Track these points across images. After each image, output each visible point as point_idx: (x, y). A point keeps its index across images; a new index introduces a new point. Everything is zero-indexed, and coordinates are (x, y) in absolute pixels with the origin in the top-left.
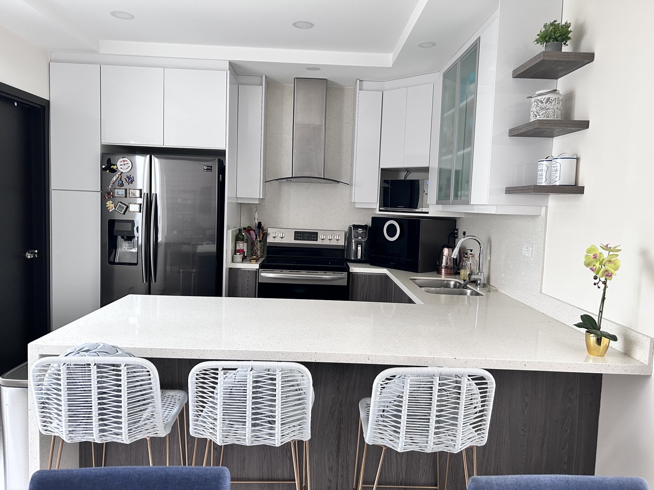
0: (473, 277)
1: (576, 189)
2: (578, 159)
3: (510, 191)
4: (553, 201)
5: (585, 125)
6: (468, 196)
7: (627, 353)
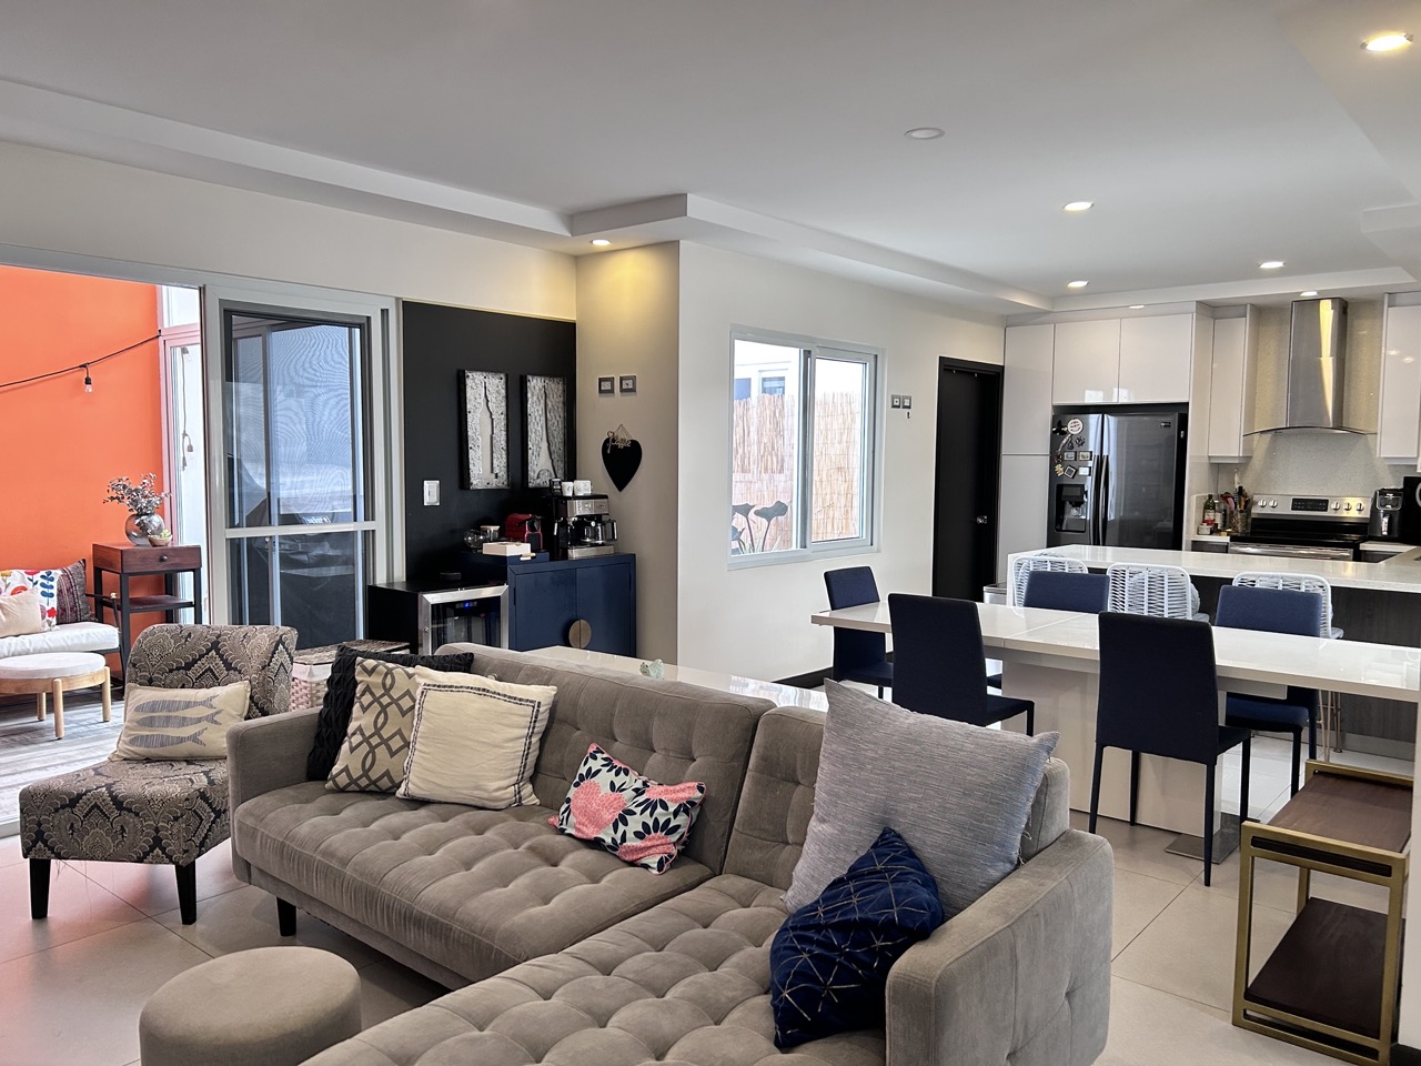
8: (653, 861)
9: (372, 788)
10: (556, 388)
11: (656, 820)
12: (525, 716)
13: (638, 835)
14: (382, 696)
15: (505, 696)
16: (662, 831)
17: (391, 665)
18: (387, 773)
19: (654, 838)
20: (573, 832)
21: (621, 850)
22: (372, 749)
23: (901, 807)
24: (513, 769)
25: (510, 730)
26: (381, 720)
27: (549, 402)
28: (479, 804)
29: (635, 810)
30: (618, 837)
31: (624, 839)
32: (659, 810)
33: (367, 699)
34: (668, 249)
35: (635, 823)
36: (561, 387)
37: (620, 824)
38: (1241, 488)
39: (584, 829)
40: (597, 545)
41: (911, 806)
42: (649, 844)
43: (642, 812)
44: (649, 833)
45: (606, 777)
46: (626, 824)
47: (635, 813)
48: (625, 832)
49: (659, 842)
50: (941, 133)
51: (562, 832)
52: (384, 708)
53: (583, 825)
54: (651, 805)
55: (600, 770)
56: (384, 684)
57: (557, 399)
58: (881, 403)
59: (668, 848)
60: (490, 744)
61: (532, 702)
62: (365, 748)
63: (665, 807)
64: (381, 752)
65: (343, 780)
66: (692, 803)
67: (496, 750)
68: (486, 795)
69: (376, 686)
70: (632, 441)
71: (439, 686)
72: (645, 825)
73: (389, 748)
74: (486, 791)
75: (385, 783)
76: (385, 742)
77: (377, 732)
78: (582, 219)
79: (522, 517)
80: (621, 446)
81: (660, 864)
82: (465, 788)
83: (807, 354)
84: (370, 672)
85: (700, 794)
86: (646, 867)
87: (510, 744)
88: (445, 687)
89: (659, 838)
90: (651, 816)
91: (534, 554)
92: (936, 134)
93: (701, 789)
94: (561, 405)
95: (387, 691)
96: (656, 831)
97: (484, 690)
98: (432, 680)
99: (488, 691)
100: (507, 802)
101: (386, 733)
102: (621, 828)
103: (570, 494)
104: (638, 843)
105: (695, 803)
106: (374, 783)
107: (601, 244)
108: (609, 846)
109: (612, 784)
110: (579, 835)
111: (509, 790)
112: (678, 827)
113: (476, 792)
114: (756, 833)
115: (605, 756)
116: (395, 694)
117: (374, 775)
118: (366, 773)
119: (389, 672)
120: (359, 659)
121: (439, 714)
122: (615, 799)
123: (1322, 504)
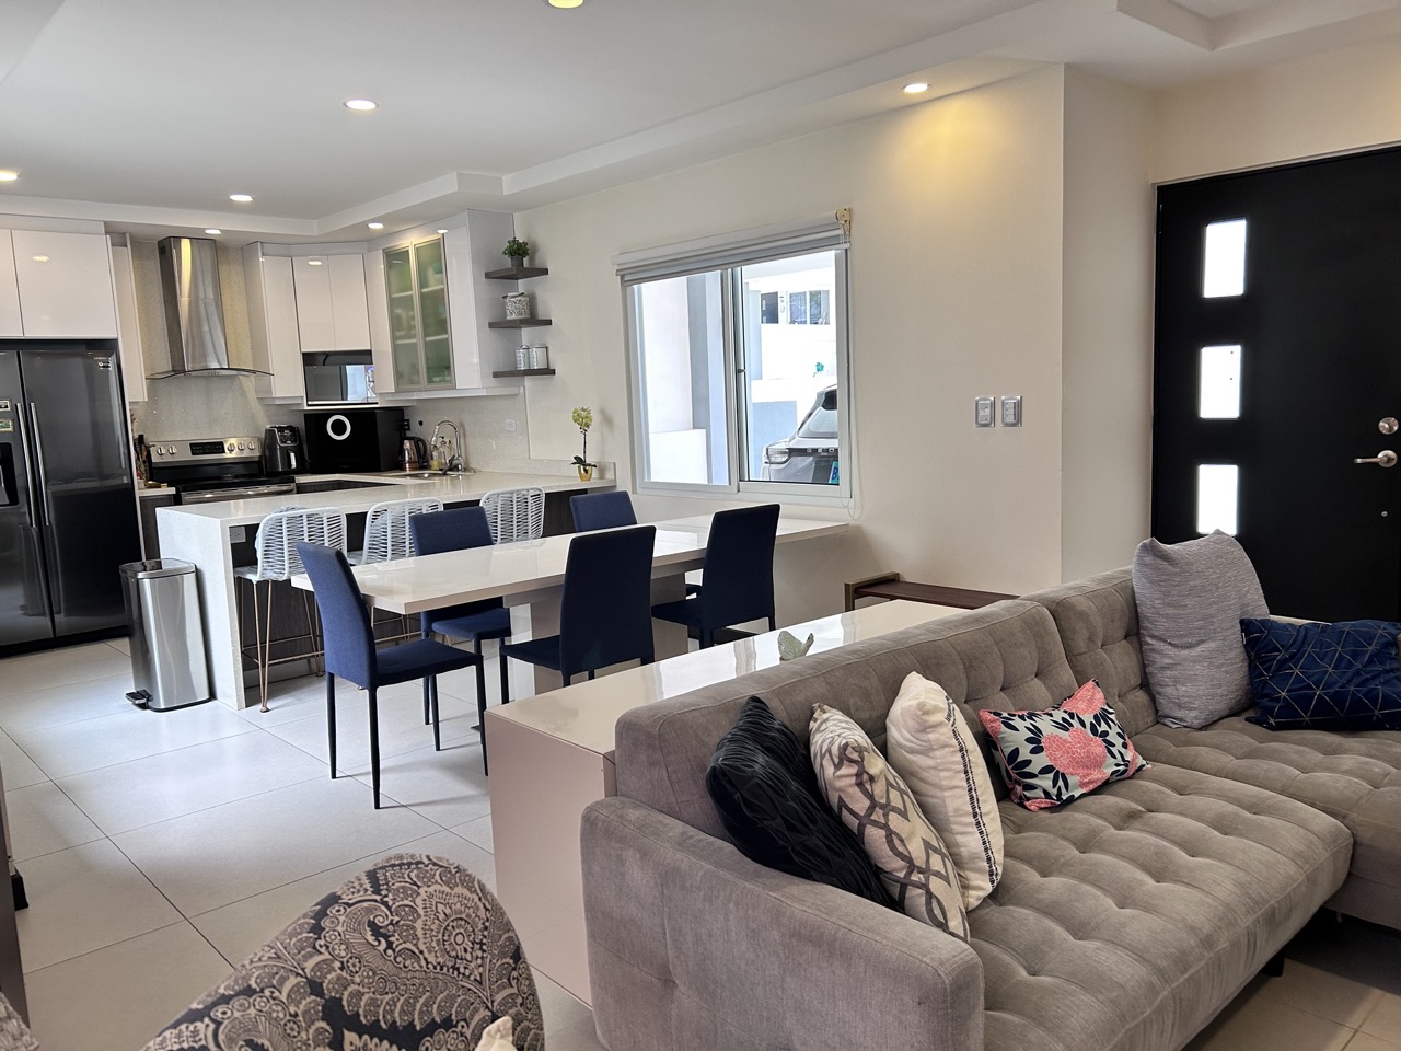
0: (455, 462)
1: (548, 371)
2: (547, 348)
3: (496, 375)
4: (528, 381)
5: (549, 322)
6: (450, 381)
7: (602, 476)
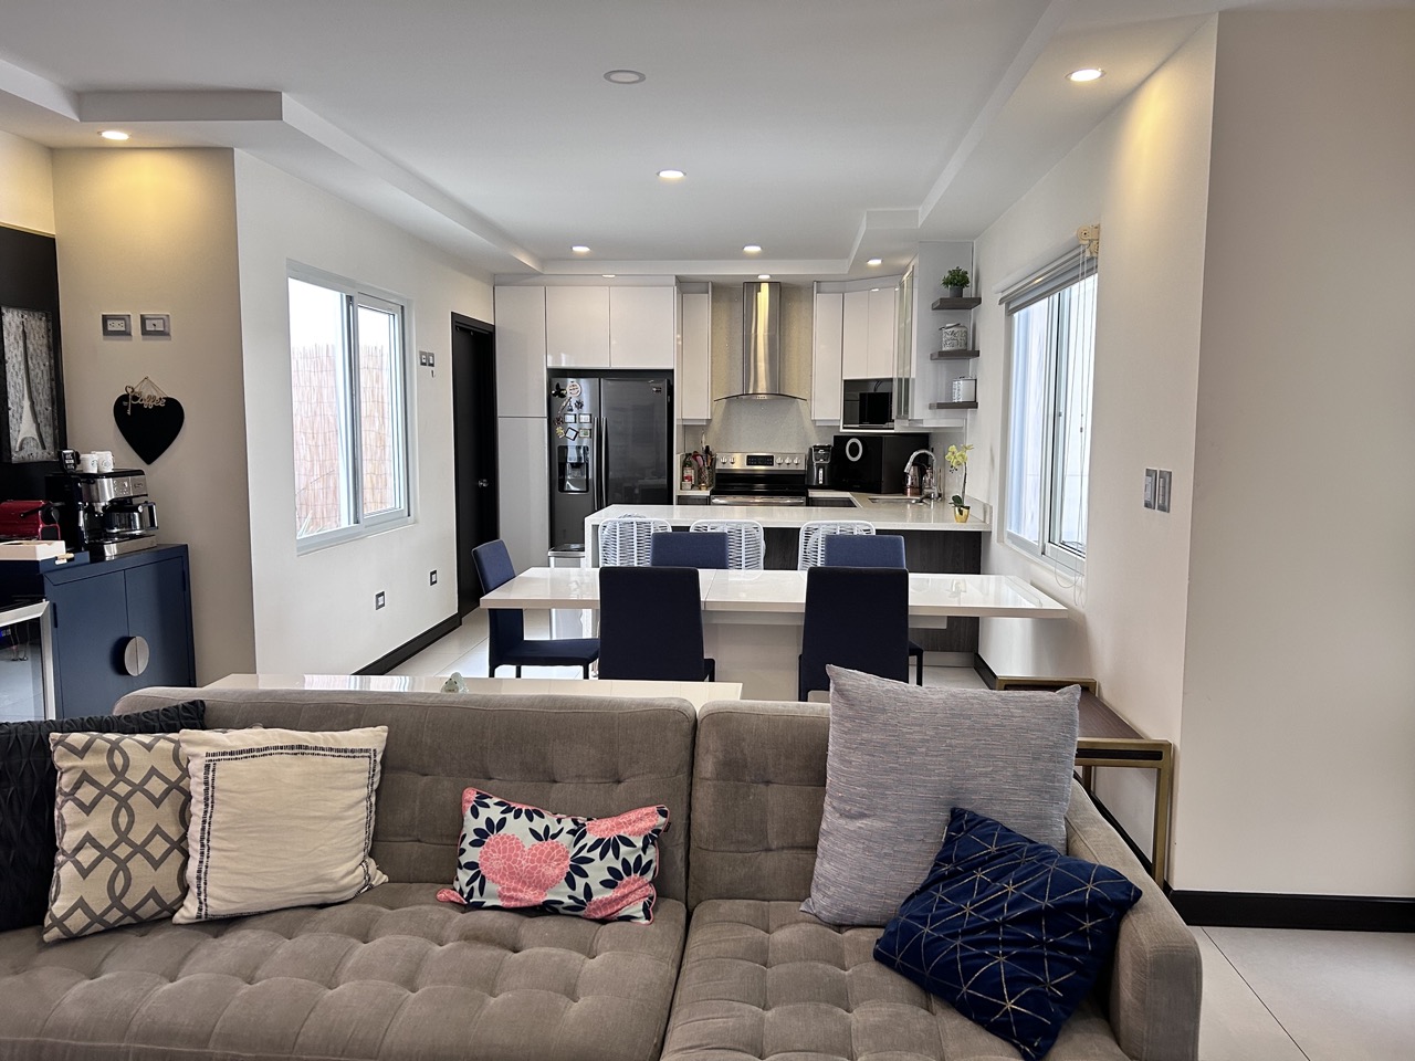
8: (636, 910)
9: (128, 920)
10: (37, 325)
11: (625, 862)
12: (363, 771)
13: (605, 884)
14: (114, 783)
15: (331, 749)
16: (636, 872)
17: (113, 736)
18: (153, 894)
19: (628, 882)
20: (499, 903)
21: (590, 906)
22: (122, 865)
23: (970, 785)
24: (358, 844)
25: (347, 794)
26: (123, 820)
27: (29, 345)
28: (318, 900)
29: (590, 855)
30: (579, 892)
31: (588, 892)
32: (623, 849)
33: (87, 793)
34: (217, 157)
35: (597, 871)
36: (43, 325)
37: (576, 877)
38: (707, 447)
39: (521, 895)
40: (134, 537)
41: (983, 781)
42: (626, 891)
43: (602, 856)
44: (622, 878)
45: (517, 828)
46: (584, 875)
47: (592, 860)
48: (587, 885)
49: (636, 886)
50: (642, 77)
51: (479, 906)
52: (123, 802)
53: (515, 890)
54: (608, 846)
55: (504, 819)
56: (113, 767)
57: (38, 342)
58: (411, 359)
59: (647, 890)
60: (325, 818)
61: (367, 751)
62: (108, 866)
63: (629, 843)
64: (138, 865)
65: (77, 921)
66: (657, 831)
67: (334, 824)
68: (330, 887)
69: (99, 770)
70: (168, 399)
71: (231, 753)
72: (611, 870)
73: (149, 857)
74: (331, 881)
75: (151, 907)
76: (139, 849)
77: (123, 837)
78: (95, 101)
79: (31, 504)
80: (149, 405)
81: (645, 909)
82: (298, 885)
83: (350, 299)
84: (82, 752)
85: (664, 819)
86: (628, 918)
87: (350, 813)
88: (241, 752)
89: (635, 881)
90: (617, 857)
91: (72, 555)
92: (636, 78)
93: (663, 813)
94: (45, 349)
95: (120, 774)
96: (629, 874)
97: (300, 747)
98: (217, 746)
99: (307, 748)
100: (356, 889)
101: (138, 836)
102: (580, 882)
103: (95, 471)
104: (610, 894)
105: (660, 831)
106: (132, 913)
107: (115, 136)
108: (569, 908)
109: (533, 832)
110: (513, 904)
111: (357, 872)
112: (650, 862)
113: (315, 886)
114: (732, 848)
115: (497, 800)
116: (135, 776)
117: (130, 902)
118: (116, 901)
119: (115, 746)
120: (55, 736)
121: (243, 793)
122: (553, 849)
123: (768, 460)
